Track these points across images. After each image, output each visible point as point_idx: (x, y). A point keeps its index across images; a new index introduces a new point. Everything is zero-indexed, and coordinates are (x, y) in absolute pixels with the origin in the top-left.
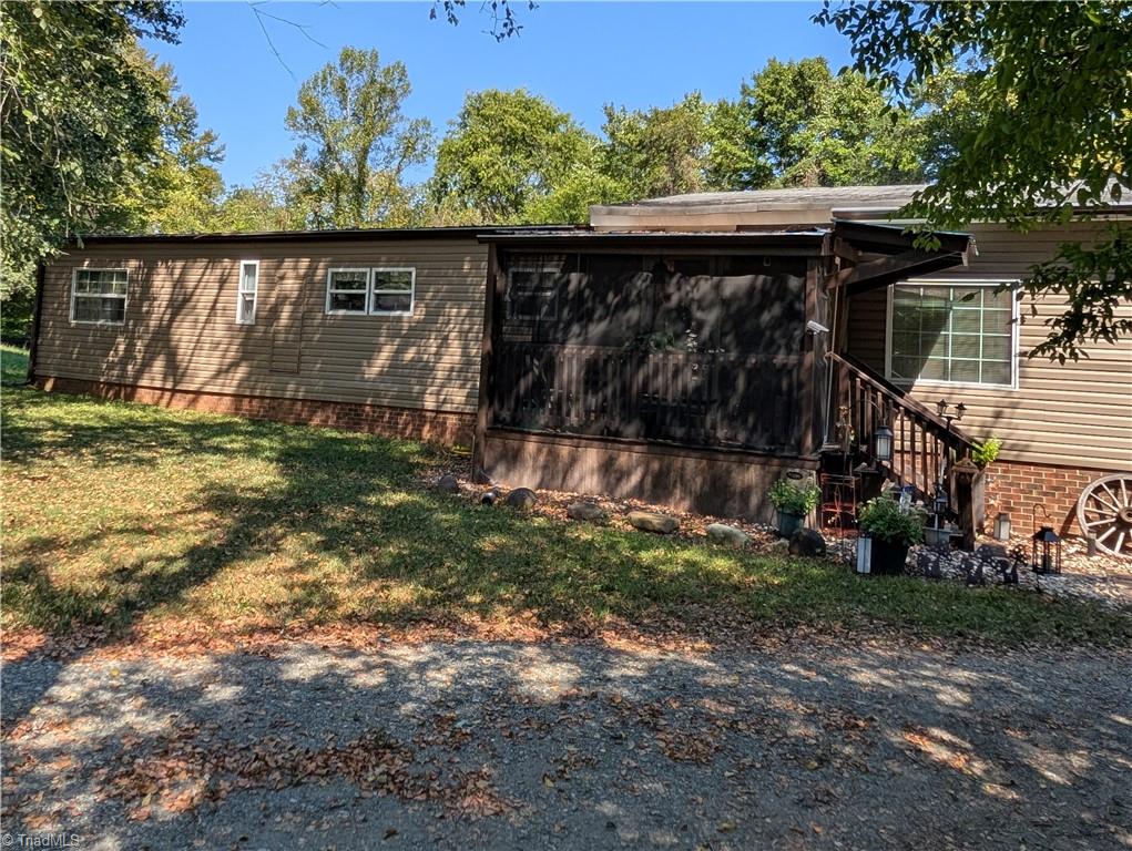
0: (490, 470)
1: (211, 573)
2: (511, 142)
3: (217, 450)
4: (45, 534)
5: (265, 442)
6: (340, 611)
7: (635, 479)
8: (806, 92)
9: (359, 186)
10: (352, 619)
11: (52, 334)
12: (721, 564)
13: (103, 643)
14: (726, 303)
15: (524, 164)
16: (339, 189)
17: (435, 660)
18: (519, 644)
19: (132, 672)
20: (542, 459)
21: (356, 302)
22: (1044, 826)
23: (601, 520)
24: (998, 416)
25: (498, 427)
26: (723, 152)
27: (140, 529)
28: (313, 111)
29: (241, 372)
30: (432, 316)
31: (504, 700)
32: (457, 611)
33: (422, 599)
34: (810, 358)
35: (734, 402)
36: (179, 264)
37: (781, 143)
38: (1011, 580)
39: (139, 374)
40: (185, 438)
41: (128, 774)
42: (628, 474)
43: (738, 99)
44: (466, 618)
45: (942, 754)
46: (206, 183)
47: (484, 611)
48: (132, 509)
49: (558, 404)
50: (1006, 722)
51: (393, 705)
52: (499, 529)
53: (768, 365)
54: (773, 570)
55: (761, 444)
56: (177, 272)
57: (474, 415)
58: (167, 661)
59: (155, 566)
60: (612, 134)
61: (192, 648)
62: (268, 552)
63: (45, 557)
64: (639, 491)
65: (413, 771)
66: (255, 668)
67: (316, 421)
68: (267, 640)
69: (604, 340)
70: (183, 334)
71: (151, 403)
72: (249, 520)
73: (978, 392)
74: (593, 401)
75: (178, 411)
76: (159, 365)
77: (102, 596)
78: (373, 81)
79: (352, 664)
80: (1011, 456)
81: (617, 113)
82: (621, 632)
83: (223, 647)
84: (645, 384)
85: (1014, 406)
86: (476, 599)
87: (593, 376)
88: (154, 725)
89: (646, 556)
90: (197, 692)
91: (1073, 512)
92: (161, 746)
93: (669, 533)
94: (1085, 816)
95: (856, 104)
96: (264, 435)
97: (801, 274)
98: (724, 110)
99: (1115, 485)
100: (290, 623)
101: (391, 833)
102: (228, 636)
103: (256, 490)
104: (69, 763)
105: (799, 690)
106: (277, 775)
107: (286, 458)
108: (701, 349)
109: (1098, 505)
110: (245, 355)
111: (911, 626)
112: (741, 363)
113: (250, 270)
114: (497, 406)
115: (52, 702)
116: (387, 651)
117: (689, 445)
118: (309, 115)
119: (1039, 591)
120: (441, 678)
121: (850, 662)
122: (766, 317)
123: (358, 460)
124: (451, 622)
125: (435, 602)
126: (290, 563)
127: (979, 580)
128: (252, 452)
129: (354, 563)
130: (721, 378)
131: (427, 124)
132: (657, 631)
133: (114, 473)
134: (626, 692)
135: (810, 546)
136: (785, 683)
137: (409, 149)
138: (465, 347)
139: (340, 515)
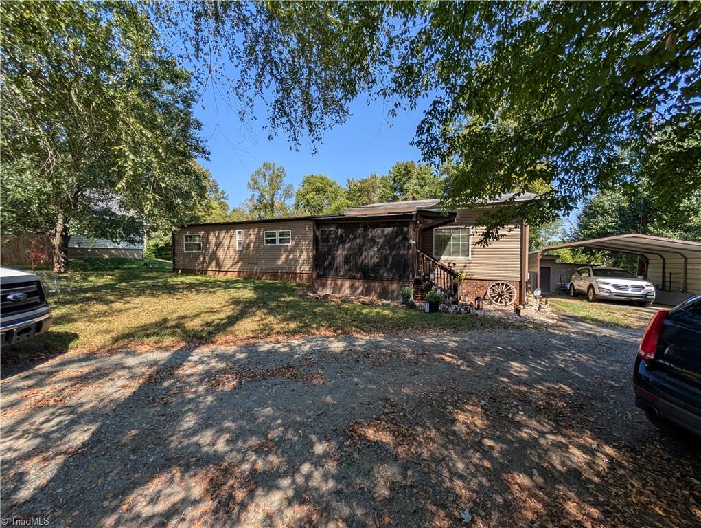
0: (317, 289)
1: (235, 323)
2: (318, 191)
3: (234, 288)
4: (183, 314)
5: (249, 285)
6: (274, 331)
7: (360, 290)
8: (408, 172)
9: (272, 206)
10: (278, 333)
11: (179, 257)
12: (386, 312)
13: (204, 344)
14: (385, 236)
15: (323, 197)
16: (266, 207)
17: (304, 343)
18: (328, 337)
19: (213, 352)
20: (332, 285)
21: (273, 241)
22: (478, 377)
23: (351, 302)
24: (465, 266)
25: (319, 276)
26: (383, 191)
27: (212, 311)
28: (256, 183)
29: (240, 264)
30: (297, 245)
31: (324, 353)
32: (310, 329)
33: (299, 326)
34: (410, 251)
35: (389, 265)
36: (217, 232)
37: (401, 188)
38: (469, 312)
39: (208, 266)
40: (224, 284)
41: (214, 379)
42: (358, 288)
43: (388, 175)
44: (312, 331)
45: (449, 359)
46: (224, 207)
47: (317, 328)
48: (208, 306)
49: (337, 268)
50: (467, 350)
51: (292, 356)
52: (321, 306)
53: (398, 254)
54: (402, 313)
55: (397, 278)
56: (217, 234)
57: (312, 274)
58: (223, 348)
59: (218, 321)
60: (350, 187)
61: (231, 344)
62: (252, 316)
63: (183, 321)
64: (362, 293)
65: (299, 373)
66: (250, 348)
67: (264, 278)
68: (253, 340)
69: (350, 249)
70: (221, 253)
71: (212, 275)
72: (246, 307)
73: (460, 259)
74: (347, 268)
75: (221, 277)
76: (214, 263)
77: (202, 331)
78: (274, 173)
79: (279, 345)
80: (469, 277)
81: (351, 180)
82: (358, 332)
83: (240, 343)
84: (362, 263)
85: (470, 263)
86: (315, 326)
87: (347, 260)
88: (221, 366)
89: (364, 311)
90: (233, 356)
91: (486, 292)
92: (224, 371)
93: (371, 304)
94: (489, 373)
95: (423, 175)
96: (248, 283)
97: (408, 226)
98: (383, 178)
99: (498, 284)
100: (260, 335)
101: (293, 390)
102: (242, 340)
103: (246, 298)
104: (196, 378)
105: (409, 345)
106: (259, 377)
107: (255, 289)
108: (379, 250)
109: (493, 290)
110: (240, 259)
111: (441, 326)
112: (390, 254)
113: (239, 233)
114: (318, 270)
115: (189, 361)
116: (289, 341)
117: (375, 279)
118: (254, 184)
119: (477, 315)
120: (306, 348)
121: (424, 337)
122: (397, 240)
123: (277, 289)
124: (308, 332)
125: (303, 327)
126: (259, 318)
127: (460, 313)
128: (245, 288)
129: (278, 317)
130: (385, 259)
131: (292, 186)
132: (369, 331)
133: (203, 295)
134: (359, 348)
135: (412, 306)
136: (406, 344)
137: (287, 194)
138: (308, 254)
139: (273, 304)
